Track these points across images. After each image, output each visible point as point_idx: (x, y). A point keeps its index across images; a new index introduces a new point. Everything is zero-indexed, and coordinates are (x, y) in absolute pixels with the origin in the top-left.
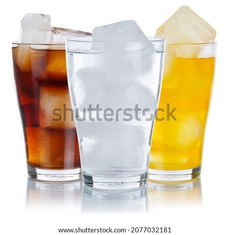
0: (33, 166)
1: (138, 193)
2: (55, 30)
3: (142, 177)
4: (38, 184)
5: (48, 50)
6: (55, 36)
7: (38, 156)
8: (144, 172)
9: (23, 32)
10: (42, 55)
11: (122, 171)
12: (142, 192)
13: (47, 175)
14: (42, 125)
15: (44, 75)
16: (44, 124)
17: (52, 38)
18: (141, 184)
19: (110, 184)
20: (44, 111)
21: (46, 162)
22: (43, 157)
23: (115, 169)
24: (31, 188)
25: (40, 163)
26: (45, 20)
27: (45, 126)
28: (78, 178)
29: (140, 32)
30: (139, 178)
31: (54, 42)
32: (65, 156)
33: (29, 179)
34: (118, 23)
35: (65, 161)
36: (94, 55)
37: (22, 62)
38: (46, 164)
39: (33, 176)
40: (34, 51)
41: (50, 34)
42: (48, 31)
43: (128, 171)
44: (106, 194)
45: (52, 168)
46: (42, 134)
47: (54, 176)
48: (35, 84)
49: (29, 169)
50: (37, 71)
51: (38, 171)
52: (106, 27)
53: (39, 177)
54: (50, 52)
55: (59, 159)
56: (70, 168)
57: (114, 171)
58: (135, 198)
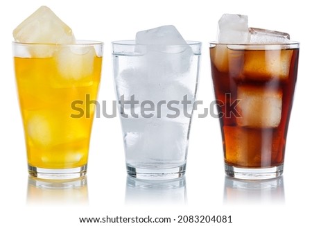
0: (230, 165)
1: (178, 183)
2: (252, 30)
3: (181, 169)
4: (235, 183)
5: (245, 50)
6: (252, 36)
7: (235, 155)
8: (182, 164)
9: (221, 32)
10: (239, 55)
11: (162, 163)
12: (181, 183)
13: (244, 174)
14: (239, 124)
15: (241, 75)
16: (241, 123)
17: (249, 39)
18: (180, 175)
19: (152, 175)
20: (241, 111)
21: (243, 160)
22: (240, 155)
23: (156, 161)
24: (228, 186)
25: (237, 162)
26: (242, 20)
27: (242, 125)
28: (275, 177)
29: (179, 36)
30: (178, 170)
31: (251, 42)
32: (262, 155)
33: (226, 177)
34: (159, 28)
35: (262, 160)
36: (137, 57)
37: (220, 61)
38: (243, 162)
39: (230, 174)
40: (231, 51)
41: (247, 34)
42: (245, 31)
43: (169, 163)
44: (147, 184)
45: (249, 167)
46: (239, 133)
47: (251, 174)
48: (232, 83)
49: (226, 167)
50: (234, 71)
51: (236, 169)
52: (148, 31)
53: (236, 176)
54: (247, 52)
55: (256, 158)
56: (267, 166)
57: (156, 163)
58: (174, 187)
